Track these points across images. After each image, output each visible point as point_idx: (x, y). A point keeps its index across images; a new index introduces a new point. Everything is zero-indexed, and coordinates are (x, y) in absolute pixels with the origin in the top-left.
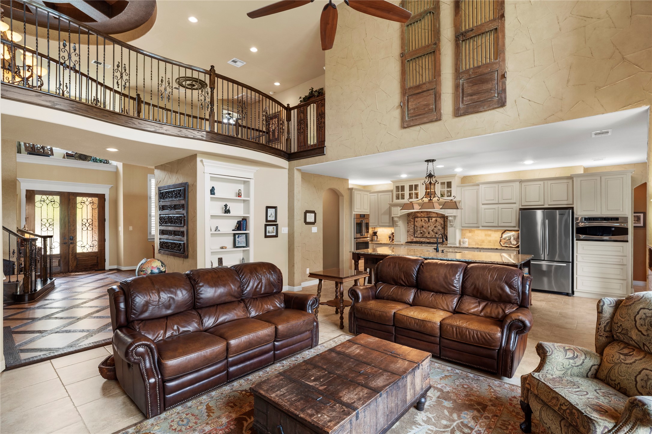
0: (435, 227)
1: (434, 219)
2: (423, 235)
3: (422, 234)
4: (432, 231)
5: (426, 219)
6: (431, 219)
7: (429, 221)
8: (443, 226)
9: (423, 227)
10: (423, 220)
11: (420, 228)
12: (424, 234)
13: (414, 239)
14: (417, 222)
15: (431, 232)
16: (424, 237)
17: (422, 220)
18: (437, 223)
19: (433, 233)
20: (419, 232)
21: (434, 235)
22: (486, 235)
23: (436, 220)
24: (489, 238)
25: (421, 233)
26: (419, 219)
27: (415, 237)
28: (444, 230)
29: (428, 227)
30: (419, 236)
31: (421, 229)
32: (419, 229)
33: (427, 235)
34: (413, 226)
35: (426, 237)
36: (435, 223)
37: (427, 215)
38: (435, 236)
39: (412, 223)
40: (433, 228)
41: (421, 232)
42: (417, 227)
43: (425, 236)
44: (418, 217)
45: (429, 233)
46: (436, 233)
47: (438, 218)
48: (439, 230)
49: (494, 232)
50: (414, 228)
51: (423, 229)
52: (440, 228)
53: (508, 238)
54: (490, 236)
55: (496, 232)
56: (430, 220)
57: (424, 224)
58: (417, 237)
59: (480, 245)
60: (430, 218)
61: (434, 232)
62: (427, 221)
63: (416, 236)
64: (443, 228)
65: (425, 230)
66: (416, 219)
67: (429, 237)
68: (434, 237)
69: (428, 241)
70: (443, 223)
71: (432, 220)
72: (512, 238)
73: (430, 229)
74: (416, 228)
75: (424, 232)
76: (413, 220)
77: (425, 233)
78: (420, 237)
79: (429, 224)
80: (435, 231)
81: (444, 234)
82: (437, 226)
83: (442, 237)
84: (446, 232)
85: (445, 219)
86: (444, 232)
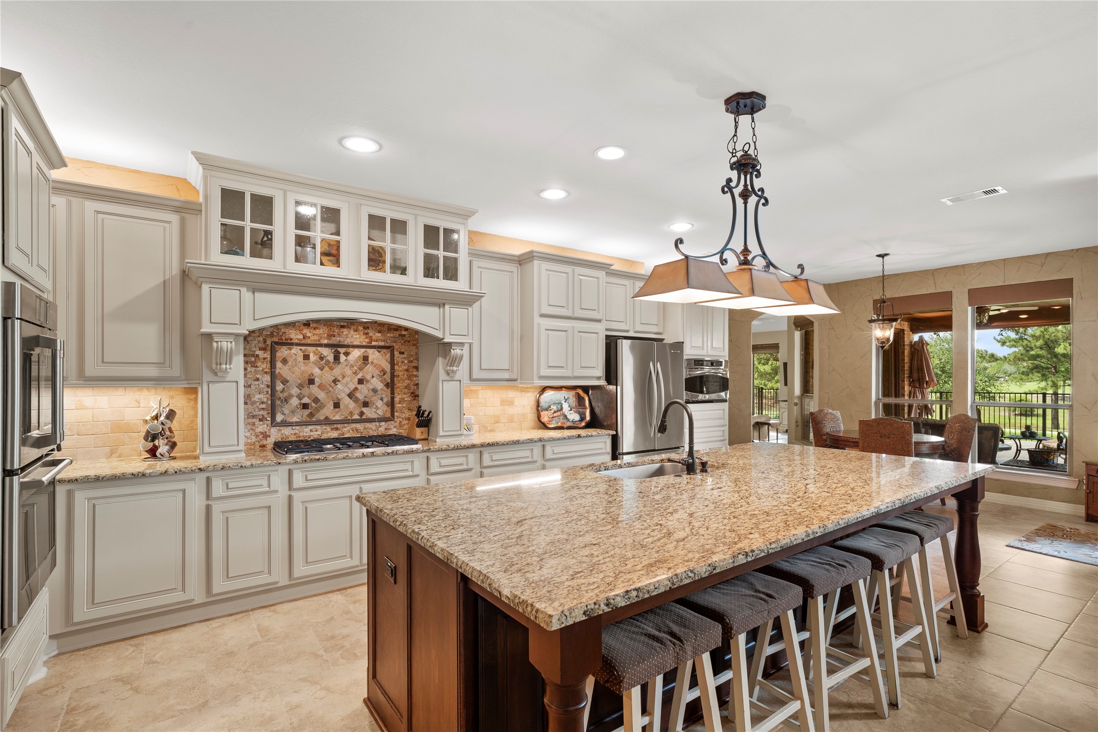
0: (361, 381)
1: (356, 353)
2: (311, 415)
3: (307, 412)
4: (350, 395)
5: (328, 353)
6: (347, 354)
7: (337, 358)
8: (388, 377)
9: (311, 382)
10: (313, 357)
11: (300, 386)
12: (318, 410)
13: (274, 430)
14: (285, 361)
15: (346, 401)
16: (319, 423)
17: (306, 357)
18: (369, 368)
19: (352, 405)
20: (295, 402)
21: (357, 411)
22: (503, 402)
23: (365, 358)
24: (510, 410)
25: (305, 406)
26: (295, 350)
27: (274, 423)
28: (393, 393)
29: (335, 381)
30: (295, 419)
31: (306, 391)
32: (295, 391)
33: (328, 411)
34: (267, 378)
35: (327, 421)
36: (361, 369)
37: (330, 336)
38: (362, 414)
39: (265, 366)
40: (352, 387)
41: (306, 400)
42: (285, 382)
43: (321, 416)
44: (289, 344)
45: (337, 405)
46: (366, 404)
47: (370, 351)
48: (375, 391)
49: (519, 394)
50: (272, 386)
51: (314, 389)
52: (380, 386)
53: (554, 408)
54: (511, 403)
55: (523, 394)
56: (343, 358)
57: (317, 371)
58: (285, 424)
59: (491, 431)
60: (342, 350)
61: (356, 400)
62: (331, 358)
63: (279, 418)
64: (387, 385)
65: (321, 395)
66: (283, 352)
67: (337, 418)
68: (356, 417)
69: (334, 434)
70: (387, 367)
71: (350, 357)
72: (566, 407)
73: (342, 390)
74: (279, 387)
75: (316, 400)
76: (267, 355)
77: (322, 406)
78: (298, 424)
79: (337, 371)
80: (360, 396)
81: (392, 404)
82: (368, 377)
83: (388, 415)
84: (397, 399)
85: (396, 353)
86: (393, 398)
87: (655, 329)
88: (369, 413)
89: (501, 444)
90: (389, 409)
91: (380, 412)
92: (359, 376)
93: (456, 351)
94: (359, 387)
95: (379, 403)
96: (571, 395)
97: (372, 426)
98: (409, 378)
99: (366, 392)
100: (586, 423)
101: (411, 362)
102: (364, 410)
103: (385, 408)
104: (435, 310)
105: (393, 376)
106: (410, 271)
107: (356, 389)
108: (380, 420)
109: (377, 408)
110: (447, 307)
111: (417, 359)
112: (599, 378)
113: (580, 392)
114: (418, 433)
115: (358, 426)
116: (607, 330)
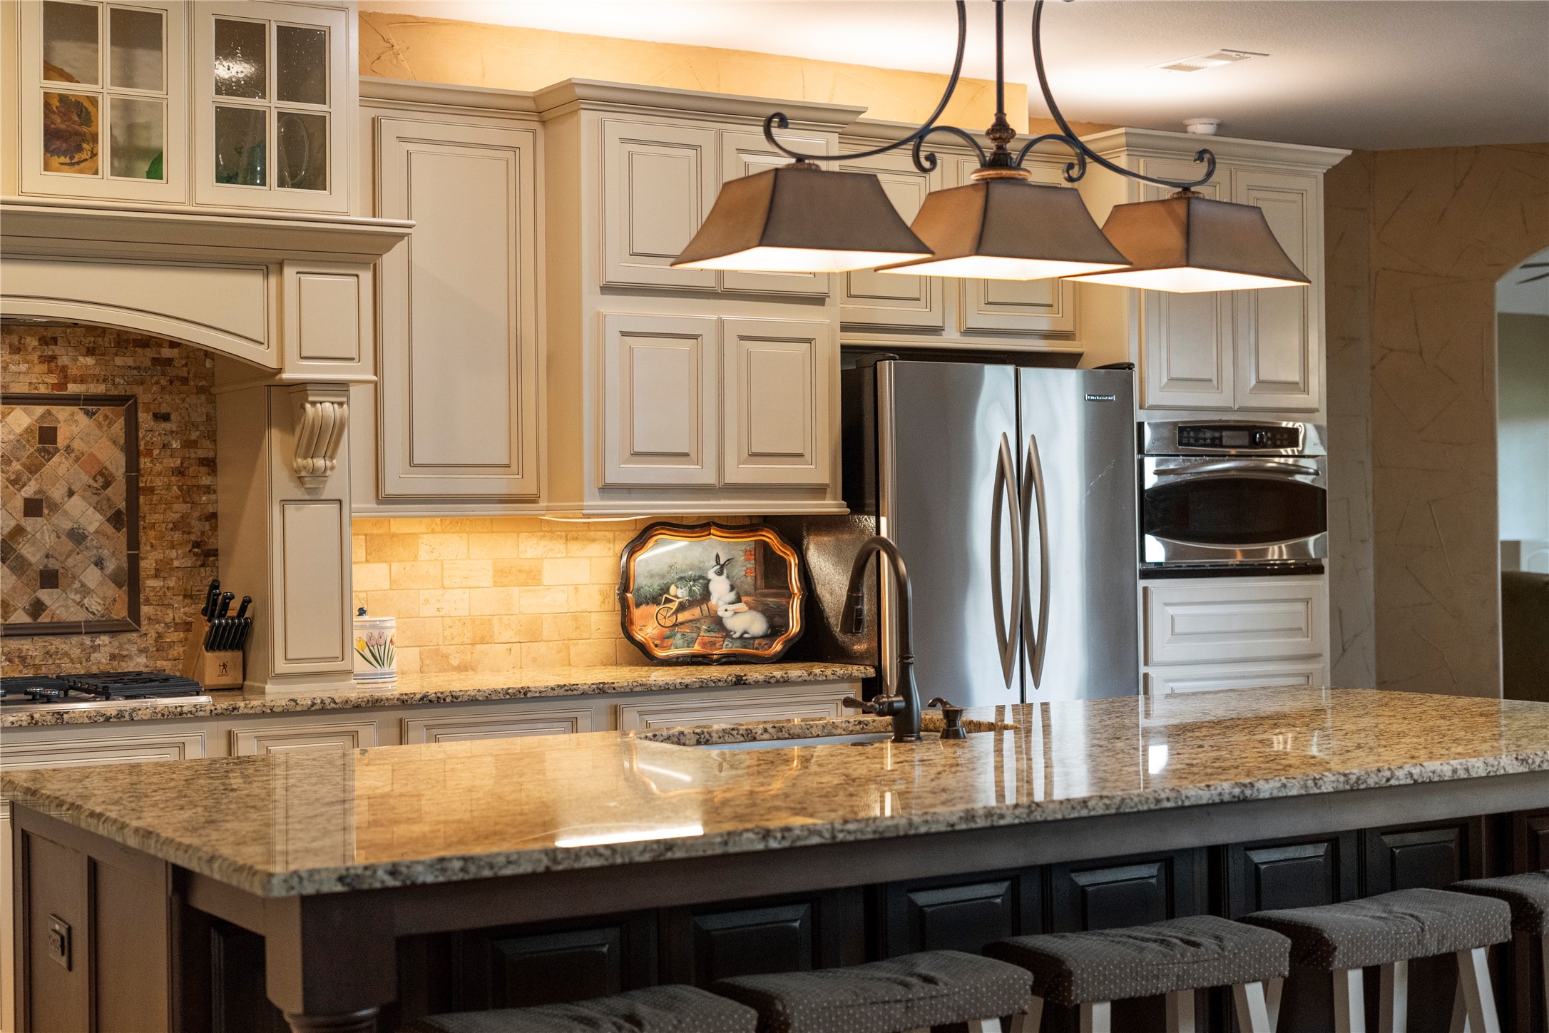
0: (33, 507)
1: (17, 420)
4: (2, 551)
8: (117, 494)
18: (59, 465)
21: (23, 601)
22: (503, 575)
23: (47, 435)
24: (528, 602)
28: (133, 543)
36: (33, 469)
38: (37, 608)
46: (49, 579)
47: (61, 412)
48: (77, 536)
49: (558, 547)
52: (93, 521)
53: (680, 593)
54: (531, 577)
55: (574, 547)
59: (462, 668)
61: (19, 567)
64: (116, 519)
68: (20, 617)
70: (115, 461)
72: (720, 588)
80: (31, 553)
81: (131, 580)
82: (57, 493)
83: (120, 612)
84: (147, 564)
85: (144, 418)
86: (134, 561)
87: (1042, 322)
88: (59, 605)
89: (466, 698)
90: (122, 595)
91: (94, 603)
92: (29, 491)
93: (323, 409)
94: (30, 524)
95: (92, 577)
96: (738, 549)
97: (71, 646)
98: (187, 495)
99: (49, 539)
100: (785, 643)
101: (189, 444)
102: (45, 595)
103: (111, 591)
104: (251, 284)
105: (134, 490)
106: (174, 162)
107: (18, 531)
108: (95, 628)
109: (85, 591)
110: (290, 272)
111: (212, 437)
112: (817, 491)
113: (770, 538)
114: (212, 666)
115: (26, 645)
116: (846, 327)
